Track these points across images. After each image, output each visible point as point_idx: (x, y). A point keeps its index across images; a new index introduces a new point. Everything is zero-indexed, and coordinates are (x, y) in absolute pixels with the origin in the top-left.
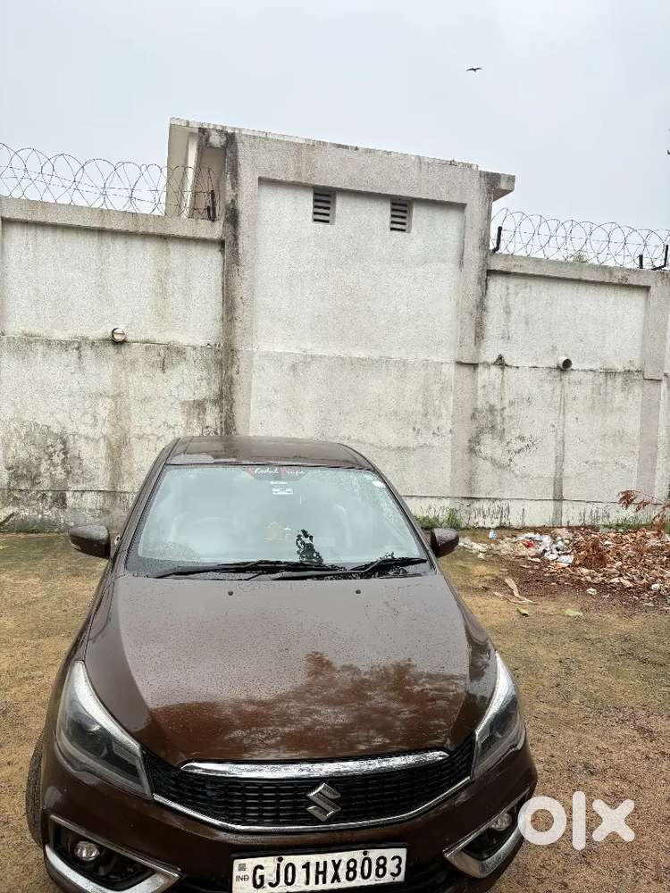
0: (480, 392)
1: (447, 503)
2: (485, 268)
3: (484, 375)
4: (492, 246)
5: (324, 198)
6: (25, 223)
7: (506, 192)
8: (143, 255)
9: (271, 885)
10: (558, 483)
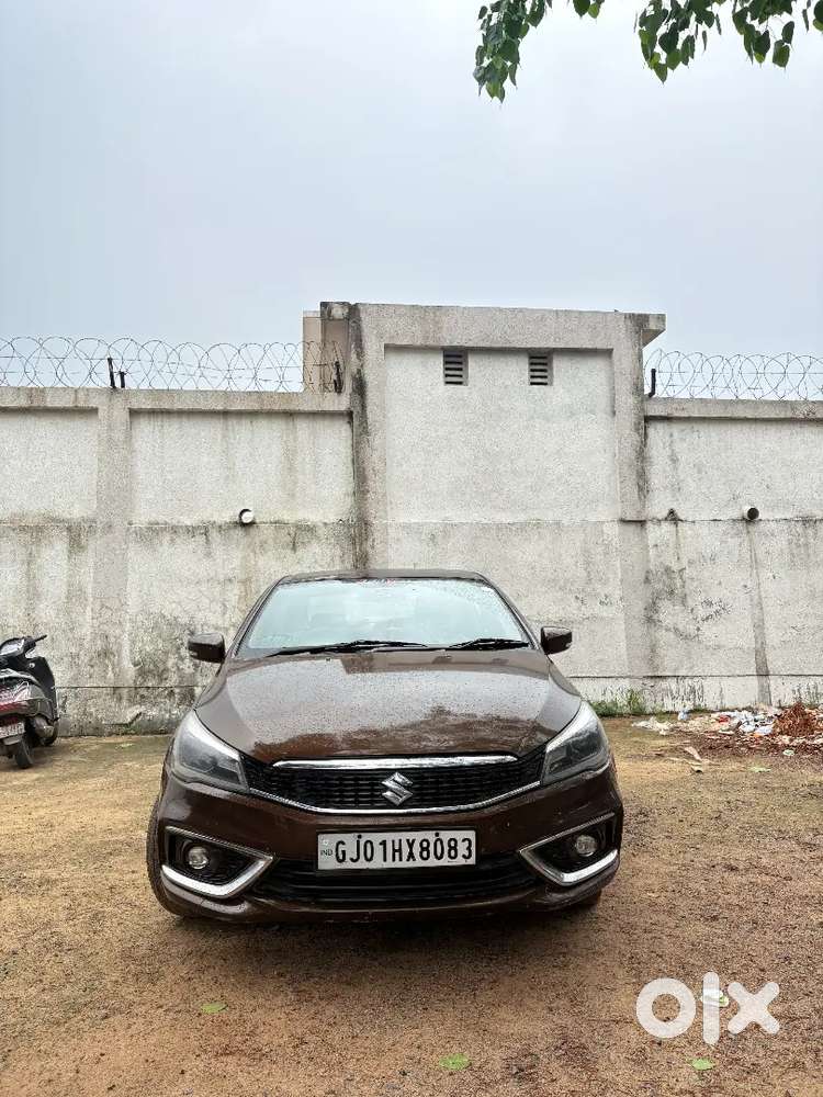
0: (652, 552)
1: (626, 684)
2: (642, 415)
3: (655, 533)
4: (647, 390)
5: (455, 360)
6: (152, 413)
7: (657, 333)
8: (269, 435)
9: (352, 860)
10: (760, 653)
